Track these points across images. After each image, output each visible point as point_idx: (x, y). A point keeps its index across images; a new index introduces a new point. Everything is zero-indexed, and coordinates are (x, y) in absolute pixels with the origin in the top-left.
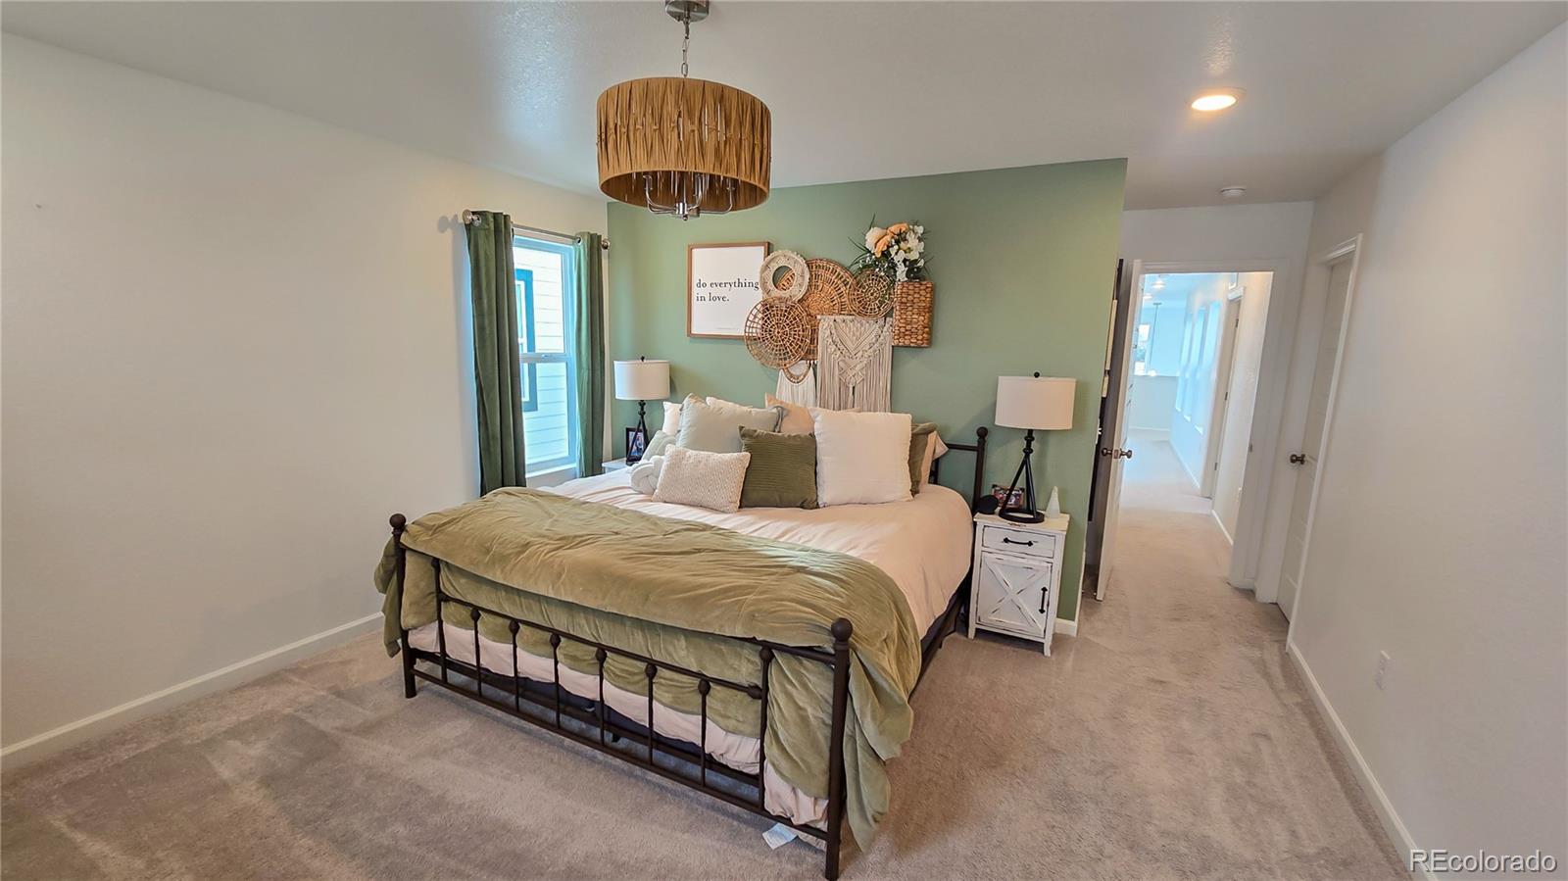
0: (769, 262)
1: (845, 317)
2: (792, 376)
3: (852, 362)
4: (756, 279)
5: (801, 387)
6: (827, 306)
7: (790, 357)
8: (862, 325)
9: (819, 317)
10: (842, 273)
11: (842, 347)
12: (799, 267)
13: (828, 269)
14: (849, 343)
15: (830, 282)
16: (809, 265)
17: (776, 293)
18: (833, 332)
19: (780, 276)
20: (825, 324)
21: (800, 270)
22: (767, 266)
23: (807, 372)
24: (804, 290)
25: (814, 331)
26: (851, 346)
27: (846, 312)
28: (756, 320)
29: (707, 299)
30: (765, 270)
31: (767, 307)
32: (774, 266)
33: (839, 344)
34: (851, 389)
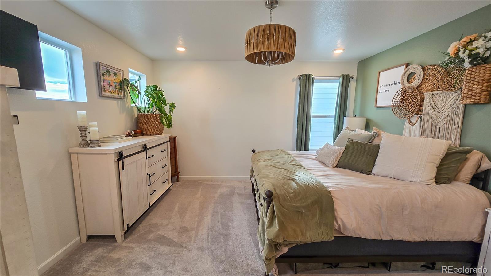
0: (406, 72)
1: (438, 92)
2: (411, 122)
3: (440, 115)
4: (400, 81)
5: (414, 127)
6: (431, 88)
7: (410, 113)
8: (447, 95)
9: (425, 94)
10: (440, 70)
11: (435, 107)
12: (419, 72)
13: (433, 69)
14: (439, 104)
15: (434, 75)
16: (424, 69)
17: (408, 85)
18: (431, 100)
19: (410, 77)
20: (428, 96)
21: (420, 72)
22: (405, 74)
23: (418, 120)
24: (420, 82)
25: (422, 101)
26: (440, 107)
27: (440, 89)
28: (398, 98)
29: (383, 92)
30: (404, 75)
31: (404, 92)
32: (408, 73)
33: (434, 106)
34: (438, 129)
